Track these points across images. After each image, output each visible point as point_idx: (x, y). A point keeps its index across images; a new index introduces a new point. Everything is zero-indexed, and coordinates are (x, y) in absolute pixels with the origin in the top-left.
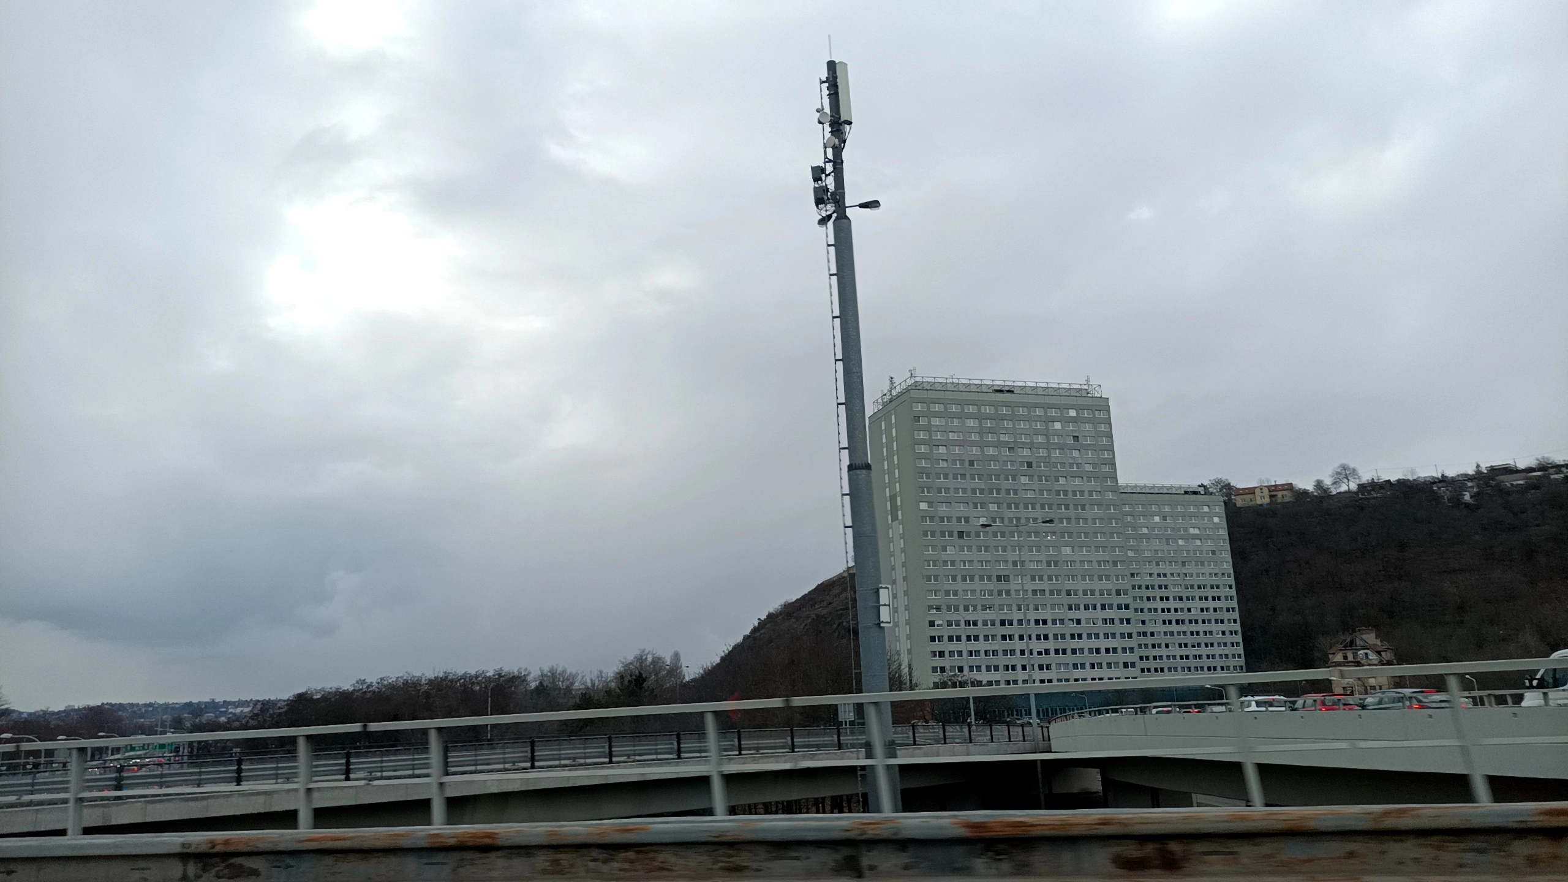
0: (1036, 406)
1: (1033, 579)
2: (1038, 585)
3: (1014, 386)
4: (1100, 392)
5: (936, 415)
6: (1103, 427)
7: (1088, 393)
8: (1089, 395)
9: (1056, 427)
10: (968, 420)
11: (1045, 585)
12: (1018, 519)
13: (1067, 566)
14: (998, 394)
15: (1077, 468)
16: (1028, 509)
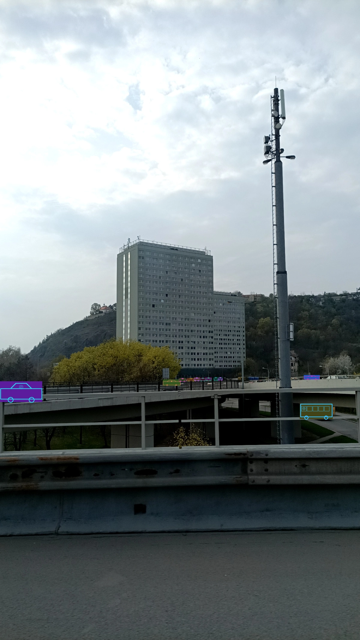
1: (179, 325)
3: (178, 248)
4: (210, 253)
5: (147, 256)
6: (210, 268)
8: (205, 254)
9: (193, 266)
10: (160, 260)
11: (184, 328)
12: (176, 301)
13: (192, 321)
14: (172, 250)
15: (199, 283)
16: (180, 297)
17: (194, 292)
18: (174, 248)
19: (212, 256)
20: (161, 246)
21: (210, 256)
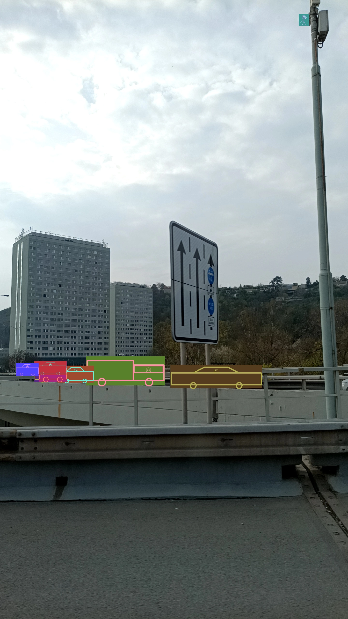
0: (81, 248)
1: (73, 315)
2: (74, 317)
3: (73, 239)
4: (107, 246)
5: (39, 247)
6: (106, 260)
7: (102, 246)
9: (89, 258)
10: (53, 251)
12: (69, 292)
13: (87, 311)
14: (67, 242)
15: (95, 274)
16: (74, 288)
17: (89, 283)
18: (69, 240)
19: (110, 249)
20: (55, 238)
21: (108, 248)
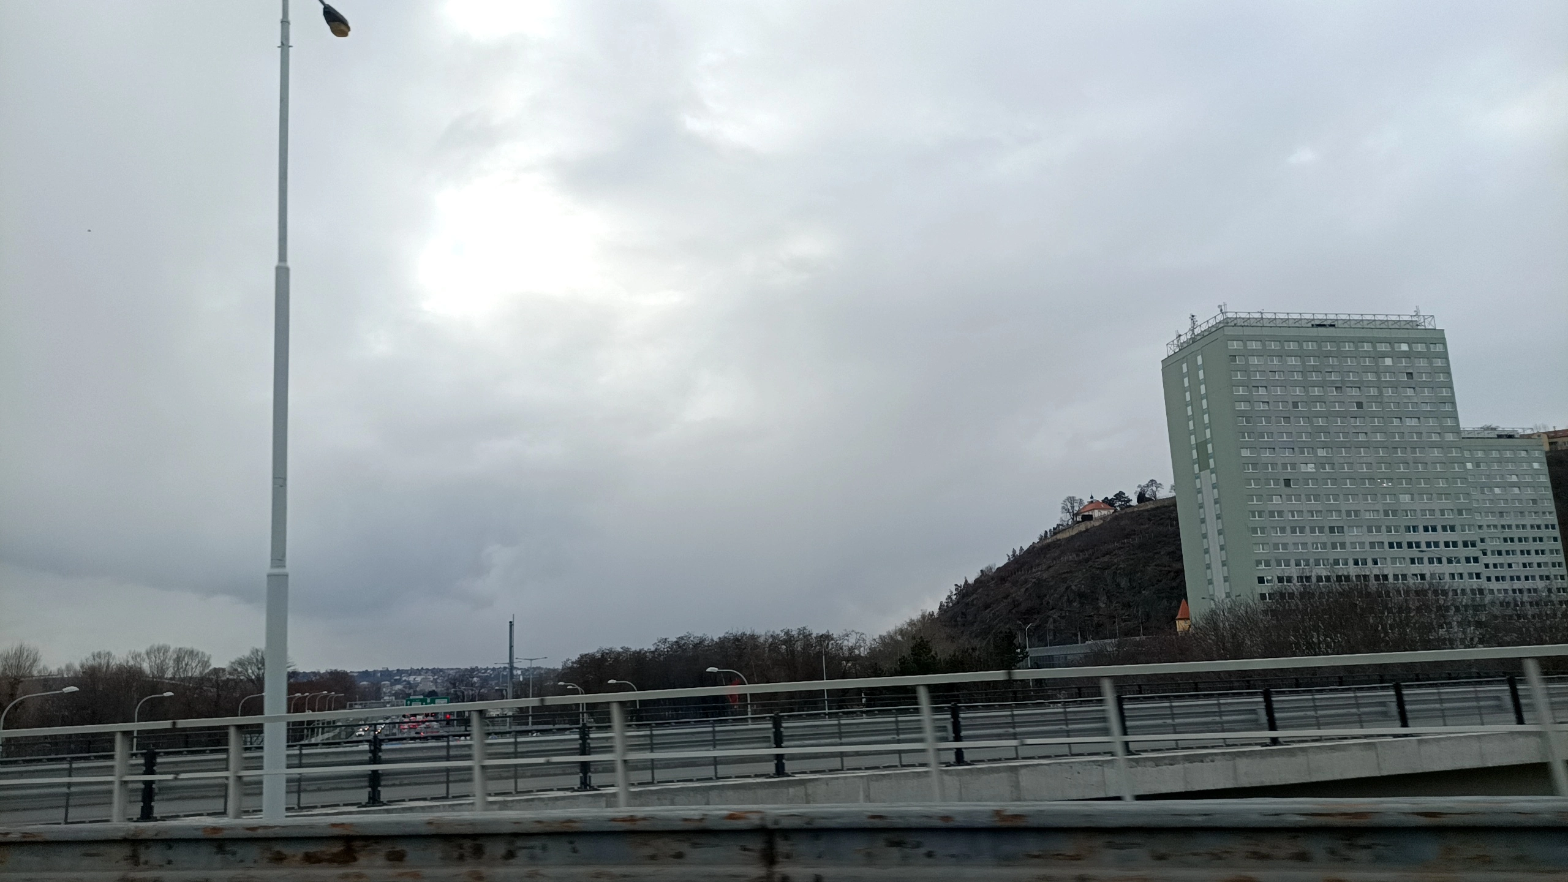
0: (1363, 340)
1: (1370, 530)
2: (1375, 537)
3: (1337, 320)
4: (1433, 324)
5: (1253, 353)
6: (1439, 363)
7: (1417, 325)
8: (1419, 327)
9: (1387, 364)
10: (1289, 358)
11: (1384, 537)
12: (1350, 465)
13: (1407, 516)
14: (1320, 329)
15: (1413, 408)
16: (1360, 453)
17: (1402, 435)
18: (1325, 323)
19: (1443, 330)
21: (1434, 329)
